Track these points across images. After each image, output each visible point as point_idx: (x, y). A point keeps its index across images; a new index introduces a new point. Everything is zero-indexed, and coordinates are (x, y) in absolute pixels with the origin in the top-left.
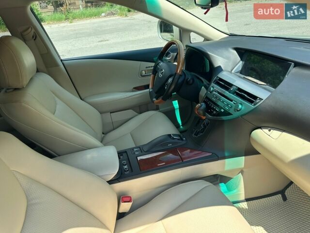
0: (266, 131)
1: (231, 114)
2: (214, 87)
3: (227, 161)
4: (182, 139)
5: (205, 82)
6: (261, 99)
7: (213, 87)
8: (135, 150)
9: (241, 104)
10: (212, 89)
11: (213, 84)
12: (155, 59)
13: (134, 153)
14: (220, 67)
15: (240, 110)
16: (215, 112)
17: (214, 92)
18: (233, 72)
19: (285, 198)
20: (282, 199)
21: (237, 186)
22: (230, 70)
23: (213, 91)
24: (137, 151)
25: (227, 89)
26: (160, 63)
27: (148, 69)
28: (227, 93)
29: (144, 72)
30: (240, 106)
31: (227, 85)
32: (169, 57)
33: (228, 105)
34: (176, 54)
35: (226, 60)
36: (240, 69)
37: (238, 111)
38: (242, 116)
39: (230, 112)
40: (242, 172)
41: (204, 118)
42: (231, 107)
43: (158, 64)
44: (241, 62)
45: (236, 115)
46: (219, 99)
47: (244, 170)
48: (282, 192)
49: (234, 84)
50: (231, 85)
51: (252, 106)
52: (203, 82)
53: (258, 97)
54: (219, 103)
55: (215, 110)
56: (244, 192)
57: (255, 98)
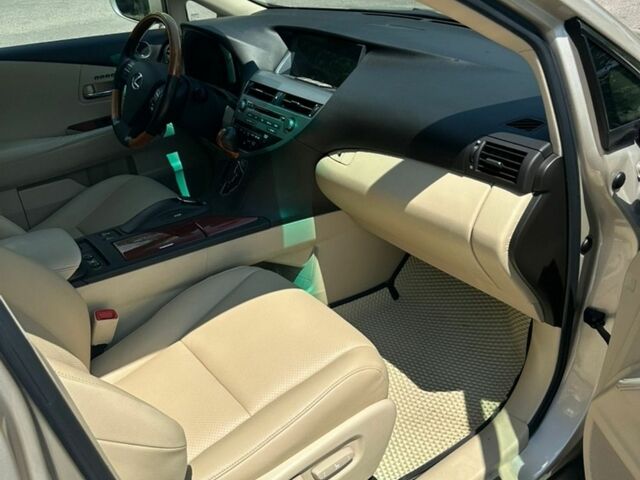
0: (335, 156)
1: (280, 139)
2: (247, 100)
3: (286, 227)
4: (199, 204)
5: (230, 96)
6: (320, 105)
7: (245, 101)
8: (104, 235)
9: (293, 119)
10: (243, 103)
11: (244, 96)
12: (116, 57)
13: (105, 239)
14: (252, 63)
15: (293, 128)
16: (253, 143)
17: (249, 109)
18: (278, 71)
19: (395, 295)
20: (390, 297)
21: (311, 280)
22: (272, 69)
23: (246, 107)
24: (109, 236)
25: (269, 99)
26: (129, 62)
27: (100, 81)
28: (269, 106)
29: (90, 88)
30: (291, 122)
31: (268, 93)
32: (145, 54)
33: (272, 126)
34: (160, 46)
35: (261, 51)
36: (290, 66)
37: (290, 130)
38: (295, 137)
39: (278, 136)
40: (315, 251)
41: (236, 155)
42: (278, 128)
43: (126, 65)
44: (290, 54)
45: (286, 137)
46: (259, 119)
47: (319, 245)
48: (389, 284)
49: (278, 89)
50: (275, 91)
51: (309, 118)
52: (225, 97)
53: (316, 103)
54: (259, 126)
55: (254, 139)
56: (324, 290)
57: (312, 104)
